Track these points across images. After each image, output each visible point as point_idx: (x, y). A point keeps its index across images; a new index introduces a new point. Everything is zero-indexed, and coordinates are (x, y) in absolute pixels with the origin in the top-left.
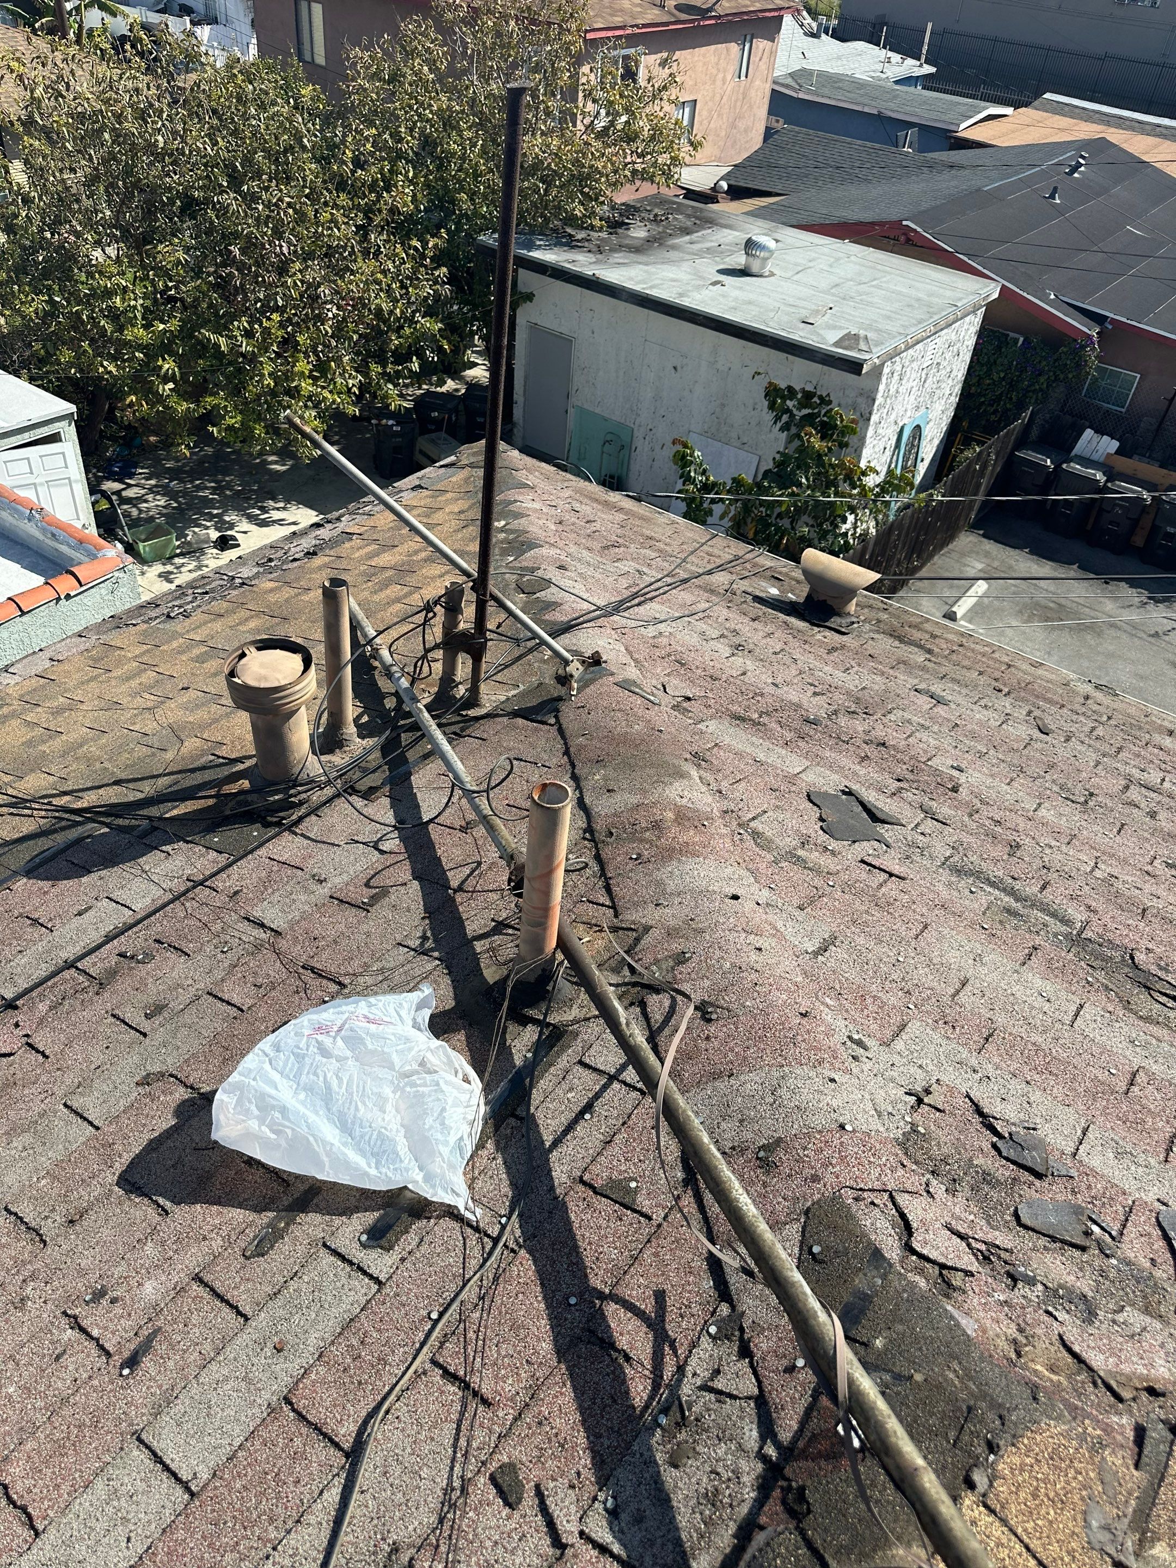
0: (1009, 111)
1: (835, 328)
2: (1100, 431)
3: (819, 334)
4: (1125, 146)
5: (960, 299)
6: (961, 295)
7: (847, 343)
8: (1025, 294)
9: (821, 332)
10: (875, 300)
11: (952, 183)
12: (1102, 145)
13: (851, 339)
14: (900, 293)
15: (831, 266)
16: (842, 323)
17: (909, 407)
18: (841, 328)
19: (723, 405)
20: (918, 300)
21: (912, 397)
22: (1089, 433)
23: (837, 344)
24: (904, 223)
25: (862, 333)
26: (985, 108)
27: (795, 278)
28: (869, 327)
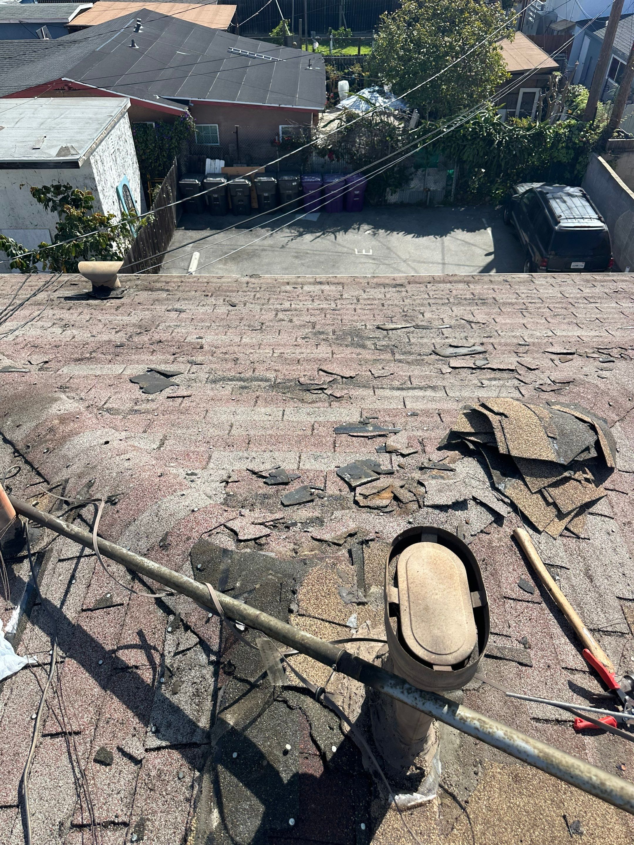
0: (90, 5)
1: (53, 147)
2: (213, 158)
3: (46, 153)
4: (157, 11)
5: (112, 112)
6: (112, 110)
7: (63, 153)
8: (144, 100)
9: (46, 151)
10: (67, 126)
11: (79, 51)
12: (144, 13)
13: (64, 150)
14: (79, 118)
15: (34, 114)
16: (55, 143)
17: (115, 177)
18: (56, 146)
19: (12, 209)
20: (90, 118)
21: (114, 171)
22: (208, 161)
23: (58, 155)
24: (63, 79)
25: (69, 145)
26: (78, 6)
27: (17, 126)
28: (71, 141)
